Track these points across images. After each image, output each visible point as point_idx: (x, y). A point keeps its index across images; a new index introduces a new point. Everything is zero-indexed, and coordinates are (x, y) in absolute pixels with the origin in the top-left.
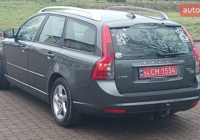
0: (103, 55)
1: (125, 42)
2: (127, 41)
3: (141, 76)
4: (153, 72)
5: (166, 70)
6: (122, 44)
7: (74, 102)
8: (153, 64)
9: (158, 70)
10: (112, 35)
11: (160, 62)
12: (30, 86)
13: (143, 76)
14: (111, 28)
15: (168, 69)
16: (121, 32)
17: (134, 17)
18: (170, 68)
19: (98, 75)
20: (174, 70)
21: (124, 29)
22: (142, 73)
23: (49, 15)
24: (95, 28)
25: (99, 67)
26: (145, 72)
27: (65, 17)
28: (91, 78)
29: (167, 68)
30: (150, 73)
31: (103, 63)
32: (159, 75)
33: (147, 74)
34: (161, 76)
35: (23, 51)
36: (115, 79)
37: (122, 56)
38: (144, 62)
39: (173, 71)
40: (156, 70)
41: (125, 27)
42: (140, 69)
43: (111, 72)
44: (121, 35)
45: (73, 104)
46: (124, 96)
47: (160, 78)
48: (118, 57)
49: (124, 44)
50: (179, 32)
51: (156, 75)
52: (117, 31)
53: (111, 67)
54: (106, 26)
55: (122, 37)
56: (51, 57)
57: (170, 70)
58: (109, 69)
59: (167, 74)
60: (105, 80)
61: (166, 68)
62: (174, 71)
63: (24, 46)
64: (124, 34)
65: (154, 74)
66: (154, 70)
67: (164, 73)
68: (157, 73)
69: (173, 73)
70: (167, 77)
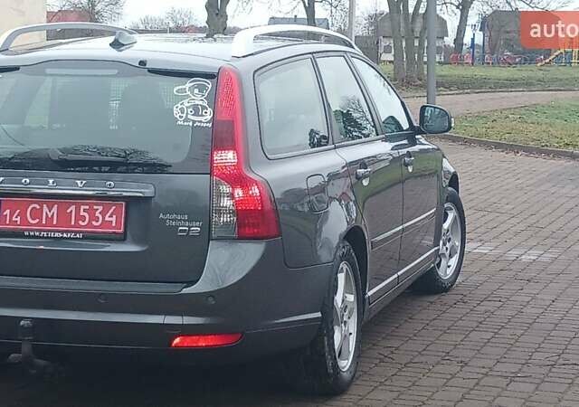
4: (37, 214)
5: (82, 213)
9: (55, 209)
15: (91, 212)
18: (100, 208)
20: (114, 216)
29: (87, 207)
30: (23, 215)
32: (55, 226)
33: (14, 219)
34: (62, 232)
39: (107, 219)
40: (45, 209)
47: (57, 235)
50: (188, 93)
51: (43, 225)
57: (97, 214)
59: (83, 226)
61: (82, 207)
62: (114, 219)
65: (38, 220)
66: (38, 207)
67: (73, 223)
68: (50, 219)
69: (106, 224)
70: (84, 238)
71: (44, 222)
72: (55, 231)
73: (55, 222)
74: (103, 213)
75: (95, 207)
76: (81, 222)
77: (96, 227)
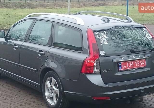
0: (90, 53)
1: (106, 42)
2: (108, 41)
3: (120, 69)
4: (129, 65)
5: (138, 63)
6: (104, 44)
7: (65, 91)
8: (129, 59)
9: (132, 63)
10: (96, 37)
11: (134, 57)
12: (21, 77)
13: (121, 69)
14: (95, 31)
15: (139, 62)
16: (102, 34)
17: (109, 21)
18: (141, 61)
19: (87, 70)
21: (104, 32)
22: (121, 66)
23: (36, 20)
24: (81, 31)
25: (87, 63)
26: (123, 66)
27: (52, 22)
28: (81, 72)
30: (126, 66)
31: (90, 59)
33: (125, 67)
34: (135, 68)
35: (14, 49)
36: (100, 73)
37: (105, 54)
38: (122, 58)
39: (143, 64)
40: (131, 64)
41: (105, 30)
42: (119, 64)
43: (97, 67)
44: (103, 36)
45: (64, 93)
46: (108, 86)
48: (102, 55)
49: (106, 43)
51: (131, 68)
52: (99, 33)
53: (97, 63)
54: (90, 29)
55: (104, 38)
56: (41, 54)
57: (141, 63)
58: (95, 64)
59: (139, 66)
60: (93, 73)
61: (138, 62)
62: (144, 64)
63: (15, 45)
64: (105, 35)
65: (129, 67)
66: (129, 63)
67: (136, 66)
68: (132, 66)
69: (143, 65)
70: (139, 69)
71: (131, 67)
72: (134, 68)
73: (133, 66)
74: (142, 62)
75: (140, 61)
76: (138, 65)
77: (141, 66)
